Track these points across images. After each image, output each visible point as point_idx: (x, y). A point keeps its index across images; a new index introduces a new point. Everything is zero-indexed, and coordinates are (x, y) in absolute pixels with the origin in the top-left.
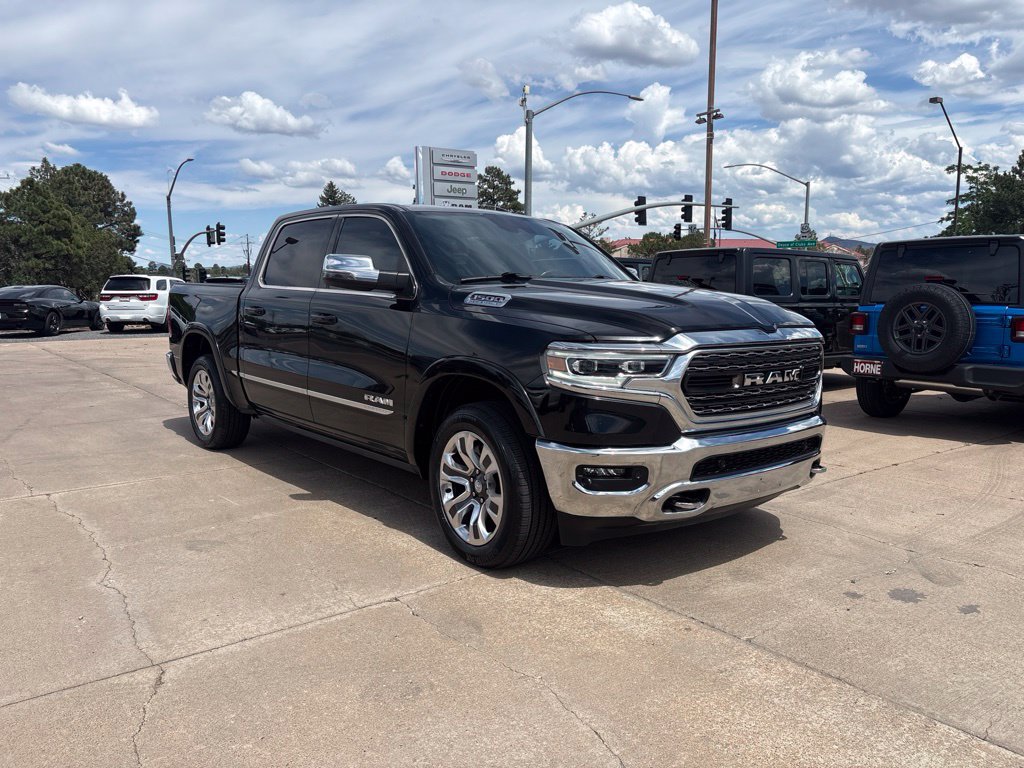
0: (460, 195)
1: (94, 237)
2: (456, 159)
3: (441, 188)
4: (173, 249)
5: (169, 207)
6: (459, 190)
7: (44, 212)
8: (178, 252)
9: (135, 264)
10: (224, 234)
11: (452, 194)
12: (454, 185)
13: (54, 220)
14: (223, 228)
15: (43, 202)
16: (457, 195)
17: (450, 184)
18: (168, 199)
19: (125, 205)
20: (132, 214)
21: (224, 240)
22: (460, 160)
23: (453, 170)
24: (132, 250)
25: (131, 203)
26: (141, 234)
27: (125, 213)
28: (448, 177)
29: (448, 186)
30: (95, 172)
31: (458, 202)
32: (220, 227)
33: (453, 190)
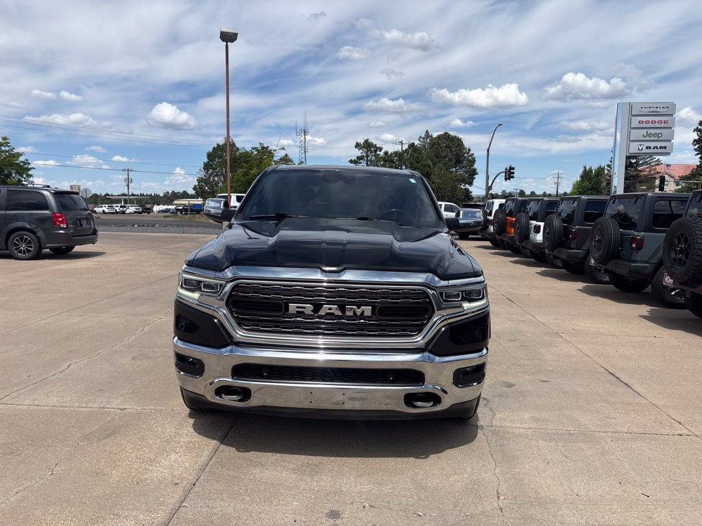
0: (656, 139)
1: (445, 177)
2: (655, 109)
3: (636, 134)
4: (487, 183)
5: (488, 156)
6: (654, 135)
7: (418, 163)
8: (490, 185)
9: (471, 192)
10: (513, 173)
11: (648, 138)
12: (650, 131)
13: (422, 167)
14: (513, 169)
15: (418, 157)
16: (653, 138)
17: (646, 130)
18: (488, 151)
19: (470, 156)
20: (473, 161)
21: (513, 177)
22: (658, 110)
23: (650, 119)
24: (471, 184)
25: (473, 154)
26: (477, 174)
27: (470, 161)
28: (644, 125)
29: (644, 132)
30: (455, 137)
31: (652, 145)
32: (511, 168)
33: (650, 135)
